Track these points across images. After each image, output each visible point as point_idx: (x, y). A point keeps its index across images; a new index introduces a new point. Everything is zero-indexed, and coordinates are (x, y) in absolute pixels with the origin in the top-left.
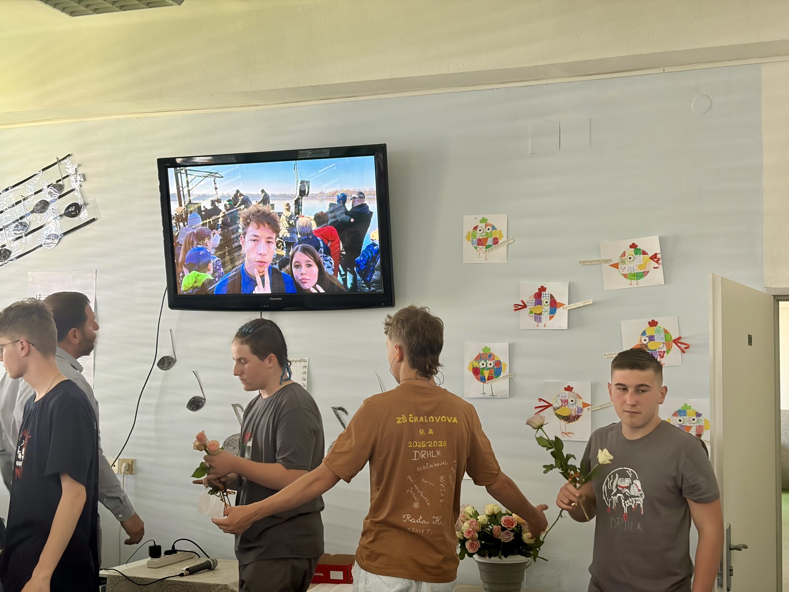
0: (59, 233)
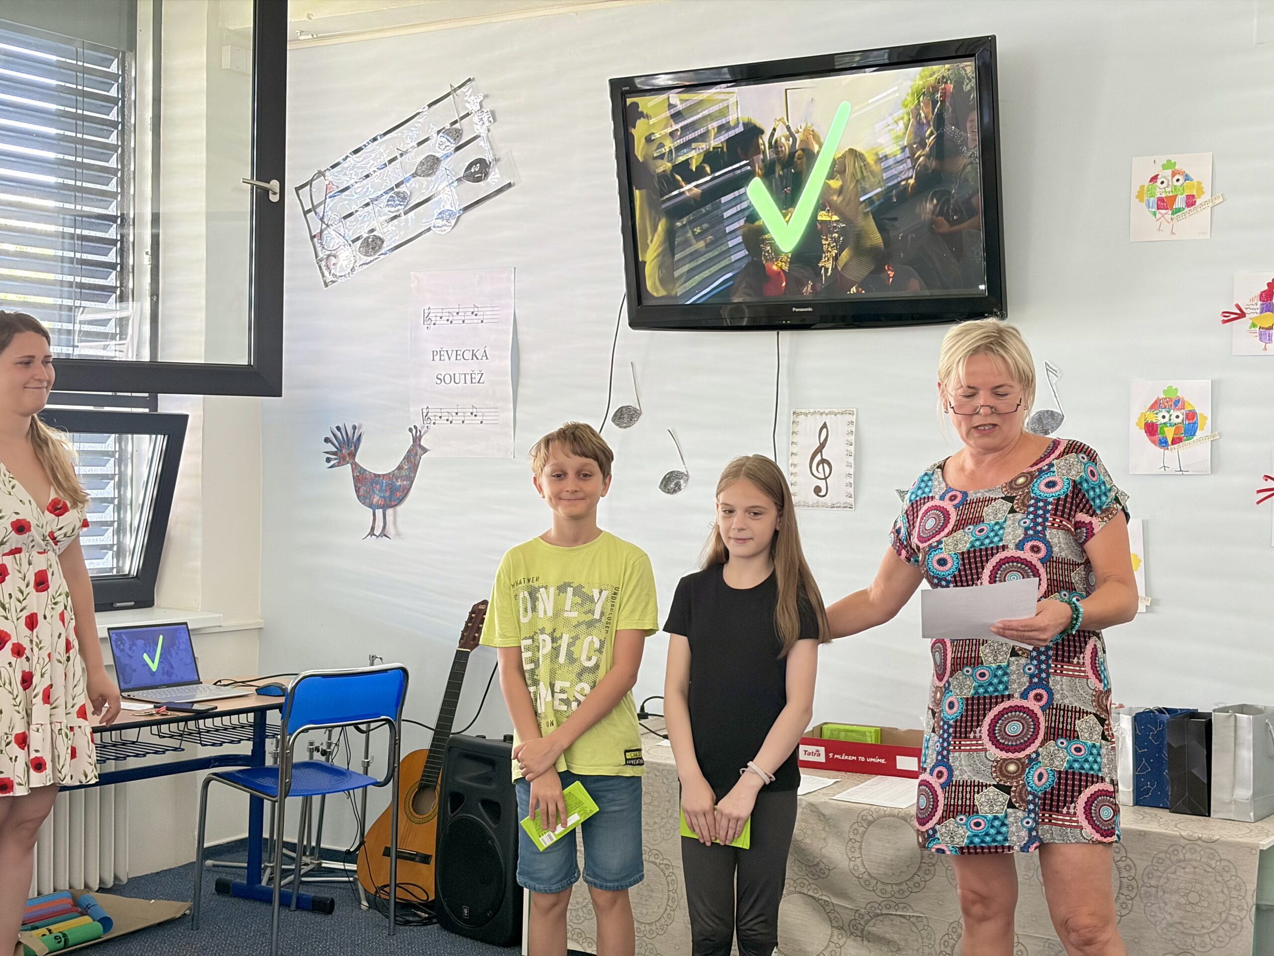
0: (457, 207)
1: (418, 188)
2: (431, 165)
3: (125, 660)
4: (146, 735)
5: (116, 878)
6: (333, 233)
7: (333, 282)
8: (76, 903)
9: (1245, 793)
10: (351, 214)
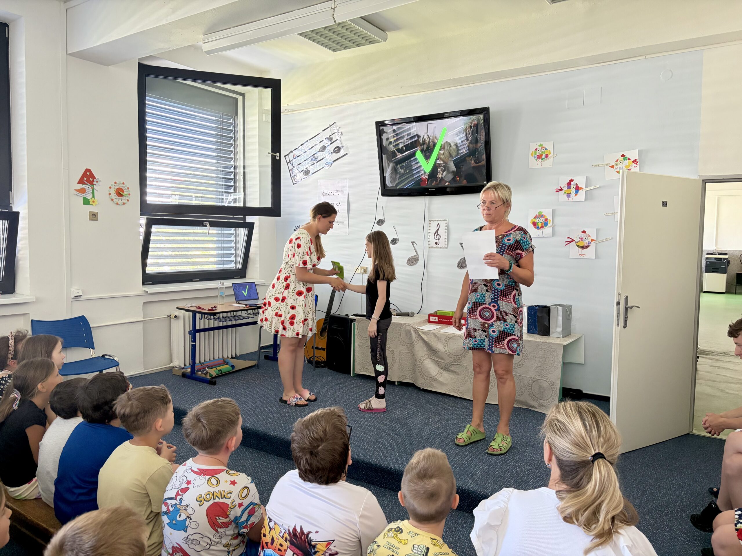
0: (331, 161)
1: (320, 155)
2: (324, 148)
3: (237, 292)
4: (243, 314)
5: (236, 355)
6: (295, 169)
7: (295, 183)
8: (224, 361)
9: (560, 329)
10: (301, 163)
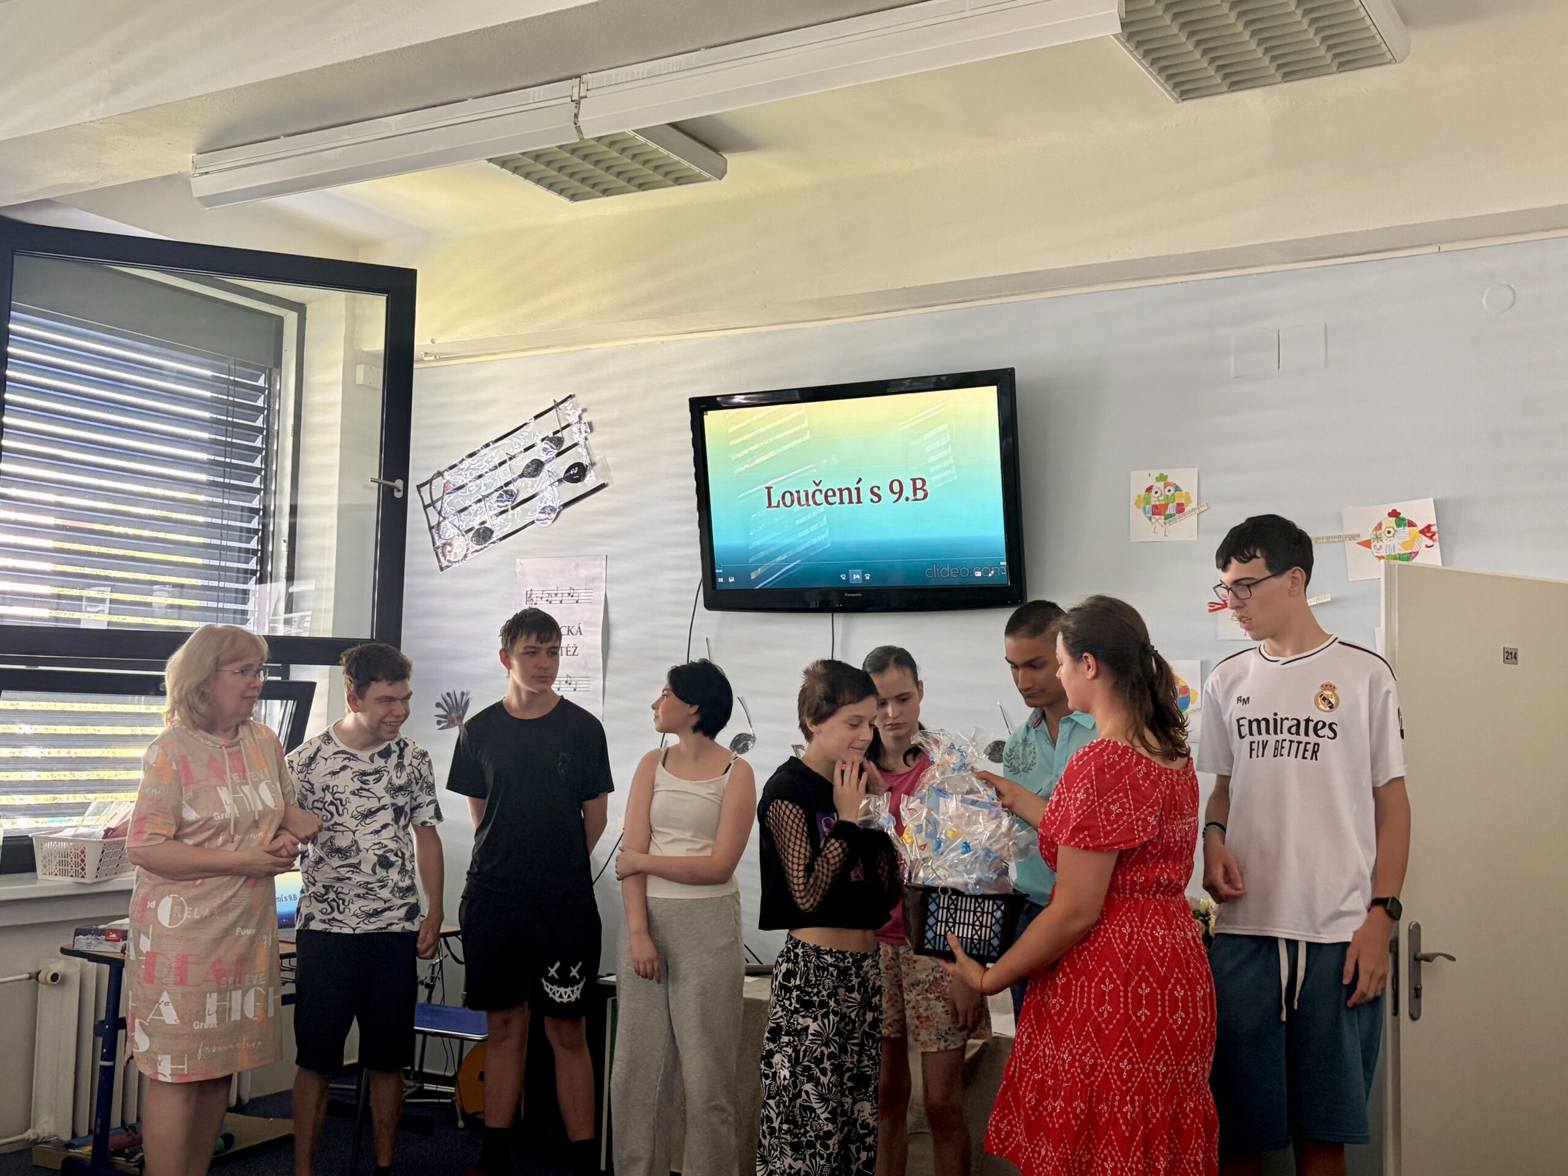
0: (557, 504)
1: (524, 487)
2: (536, 467)
6: (449, 524)
7: (448, 567)
10: (465, 509)
